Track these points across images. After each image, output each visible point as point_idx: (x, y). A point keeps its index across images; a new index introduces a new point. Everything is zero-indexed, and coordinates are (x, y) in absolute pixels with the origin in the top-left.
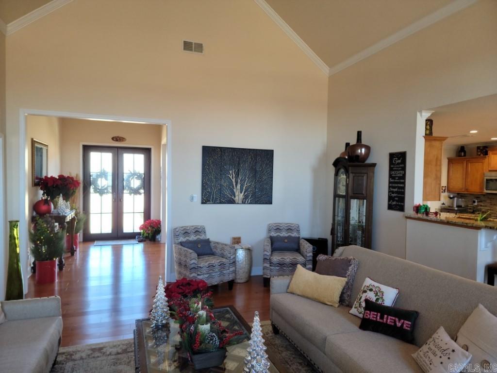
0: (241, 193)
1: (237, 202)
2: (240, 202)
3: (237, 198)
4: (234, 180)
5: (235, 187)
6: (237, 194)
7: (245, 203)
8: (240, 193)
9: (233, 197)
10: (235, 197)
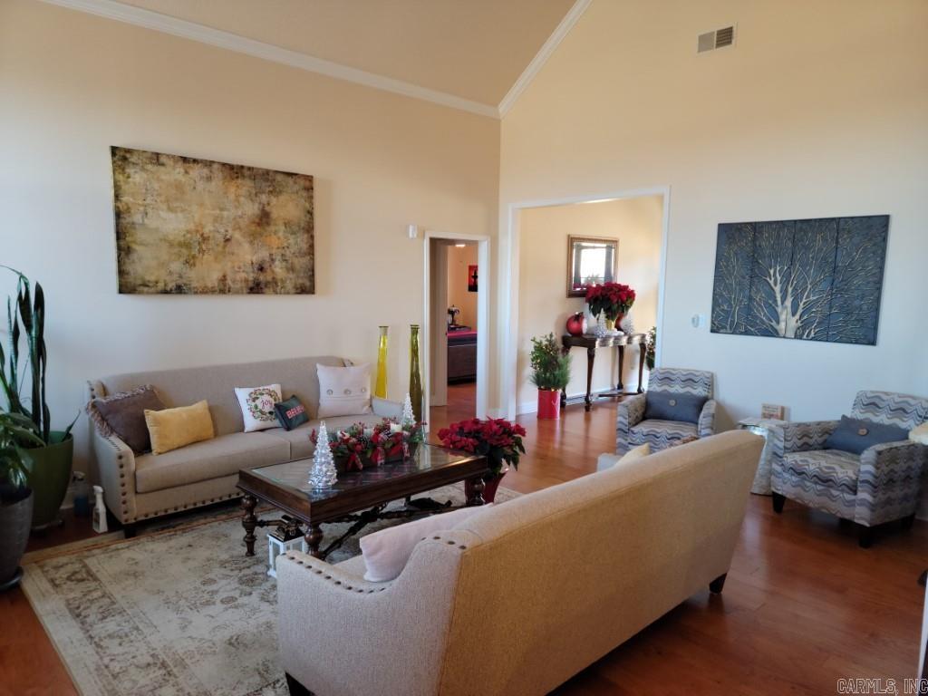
0: (794, 315)
1: (782, 333)
2: (791, 334)
3: (782, 325)
4: (777, 289)
5: (779, 303)
6: (783, 317)
7: (801, 339)
8: (790, 315)
9: (774, 324)
10: (778, 322)
